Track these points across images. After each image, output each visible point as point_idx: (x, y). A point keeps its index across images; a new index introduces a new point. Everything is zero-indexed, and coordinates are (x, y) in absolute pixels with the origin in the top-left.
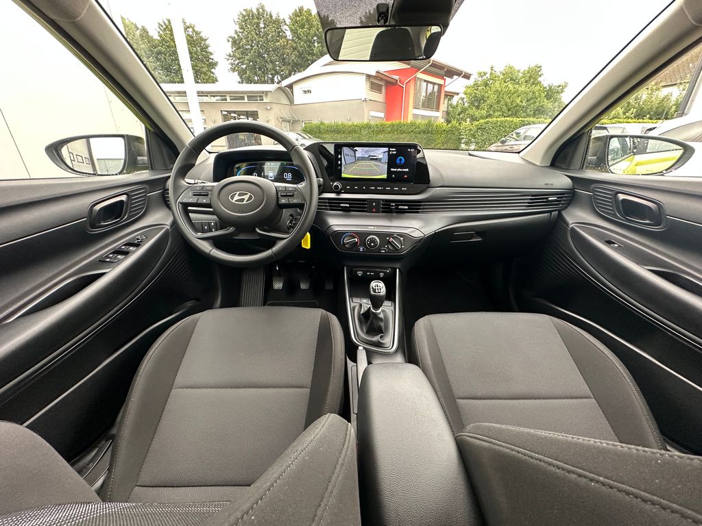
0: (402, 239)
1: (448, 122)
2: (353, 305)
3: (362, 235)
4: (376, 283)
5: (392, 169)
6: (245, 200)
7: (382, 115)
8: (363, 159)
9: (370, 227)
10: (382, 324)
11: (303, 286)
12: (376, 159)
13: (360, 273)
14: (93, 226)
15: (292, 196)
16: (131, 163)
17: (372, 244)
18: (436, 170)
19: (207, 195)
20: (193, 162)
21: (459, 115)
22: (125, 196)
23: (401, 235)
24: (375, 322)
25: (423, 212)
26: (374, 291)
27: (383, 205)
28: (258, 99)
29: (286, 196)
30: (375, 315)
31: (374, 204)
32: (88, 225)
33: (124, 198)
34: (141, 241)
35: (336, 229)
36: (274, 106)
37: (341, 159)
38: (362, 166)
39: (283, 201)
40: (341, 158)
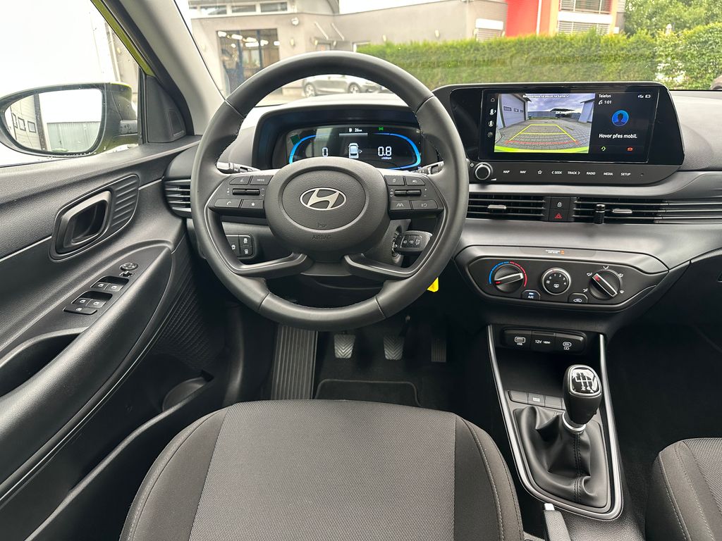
0: (620, 276)
1: (629, 31)
2: (514, 406)
3: (534, 268)
4: (580, 371)
5: (601, 136)
6: (331, 205)
7: (499, 25)
8: (540, 115)
9: (550, 251)
10: (586, 455)
11: (391, 354)
12: (568, 116)
13: (520, 341)
14: (60, 249)
15: (418, 195)
16: (111, 133)
17: (556, 286)
18: (695, 134)
19: (258, 194)
20: (232, 132)
21: (650, 17)
22: (107, 193)
23: (619, 268)
24: (571, 449)
25: (663, 222)
26: (577, 387)
27: (578, 206)
28: (279, 8)
29: (406, 195)
30: (574, 437)
31: (560, 205)
32: (53, 248)
33: (105, 196)
34: (129, 274)
35: (478, 252)
36: (306, 19)
37: (494, 118)
38: (539, 129)
39: (400, 205)
40: (495, 115)
